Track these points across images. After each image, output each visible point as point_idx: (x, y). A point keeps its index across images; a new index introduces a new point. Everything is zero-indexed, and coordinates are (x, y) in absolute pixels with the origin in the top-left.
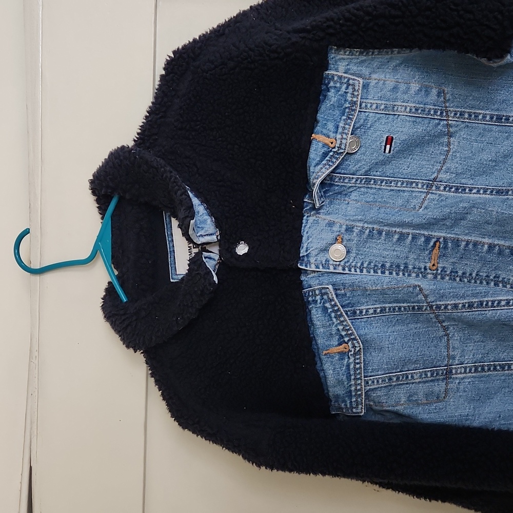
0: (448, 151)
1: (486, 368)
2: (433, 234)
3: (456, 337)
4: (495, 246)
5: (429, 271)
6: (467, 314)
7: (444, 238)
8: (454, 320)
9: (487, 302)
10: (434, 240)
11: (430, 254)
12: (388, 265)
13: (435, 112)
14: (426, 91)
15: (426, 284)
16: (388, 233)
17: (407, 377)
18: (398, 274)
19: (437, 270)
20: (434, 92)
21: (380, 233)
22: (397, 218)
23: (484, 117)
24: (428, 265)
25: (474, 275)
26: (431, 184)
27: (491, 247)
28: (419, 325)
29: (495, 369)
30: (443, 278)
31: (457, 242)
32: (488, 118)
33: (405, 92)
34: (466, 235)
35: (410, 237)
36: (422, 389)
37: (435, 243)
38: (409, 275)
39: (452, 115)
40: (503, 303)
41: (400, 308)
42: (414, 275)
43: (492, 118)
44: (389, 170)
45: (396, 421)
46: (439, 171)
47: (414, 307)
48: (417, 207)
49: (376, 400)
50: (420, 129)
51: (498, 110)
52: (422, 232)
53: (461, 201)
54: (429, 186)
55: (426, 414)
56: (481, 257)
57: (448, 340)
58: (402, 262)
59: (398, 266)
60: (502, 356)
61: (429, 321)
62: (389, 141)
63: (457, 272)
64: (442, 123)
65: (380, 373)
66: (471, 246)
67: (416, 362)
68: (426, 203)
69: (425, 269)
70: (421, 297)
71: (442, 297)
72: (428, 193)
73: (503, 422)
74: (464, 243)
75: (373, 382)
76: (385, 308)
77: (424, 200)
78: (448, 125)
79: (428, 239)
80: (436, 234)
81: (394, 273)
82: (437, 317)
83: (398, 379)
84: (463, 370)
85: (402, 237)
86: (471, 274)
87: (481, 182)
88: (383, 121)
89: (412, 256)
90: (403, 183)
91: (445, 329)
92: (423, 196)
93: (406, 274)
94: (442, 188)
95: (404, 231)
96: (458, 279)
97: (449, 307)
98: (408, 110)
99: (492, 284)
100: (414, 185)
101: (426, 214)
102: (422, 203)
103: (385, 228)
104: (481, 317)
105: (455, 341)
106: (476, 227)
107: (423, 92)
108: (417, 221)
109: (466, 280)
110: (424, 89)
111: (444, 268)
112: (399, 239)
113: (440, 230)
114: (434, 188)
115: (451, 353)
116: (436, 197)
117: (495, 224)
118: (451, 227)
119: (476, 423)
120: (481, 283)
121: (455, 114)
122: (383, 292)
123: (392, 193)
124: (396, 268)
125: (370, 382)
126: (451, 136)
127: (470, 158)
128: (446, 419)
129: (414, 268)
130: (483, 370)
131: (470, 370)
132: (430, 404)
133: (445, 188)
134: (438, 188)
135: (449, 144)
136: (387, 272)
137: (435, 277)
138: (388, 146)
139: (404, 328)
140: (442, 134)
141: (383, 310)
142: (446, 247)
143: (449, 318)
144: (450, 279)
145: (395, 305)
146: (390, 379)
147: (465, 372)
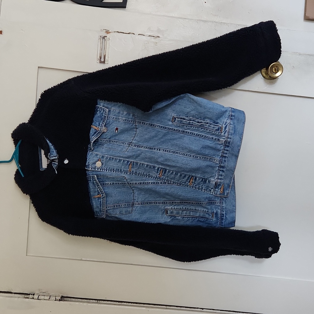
0: (136, 133)
1: (145, 203)
2: (130, 160)
3: (136, 193)
4: (149, 165)
5: (128, 172)
6: (139, 186)
7: (133, 162)
8: (135, 187)
9: (146, 183)
10: (130, 162)
11: (129, 166)
12: (115, 169)
13: (132, 121)
14: (129, 114)
15: (126, 176)
16: (115, 159)
17: (120, 206)
18: (118, 172)
19: (131, 171)
20: (131, 115)
21: (113, 159)
22: (119, 155)
23: (147, 124)
24: (128, 170)
25: (142, 174)
26: (130, 144)
27: (147, 165)
28: (125, 189)
29: (148, 204)
30: (132, 174)
31: (137, 163)
32: (148, 124)
33: (122, 114)
34: (140, 161)
35: (122, 161)
36: (124, 210)
37: (130, 163)
38: (122, 173)
39: (137, 122)
40: (150, 183)
41: (119, 183)
42: (123, 173)
43: (149, 125)
44: (117, 138)
45: (116, 220)
46: (133, 140)
47: (123, 183)
48: (125, 151)
49: (110, 213)
50: (127, 126)
51: (151, 122)
52: (126, 159)
53: (138, 150)
54: (129, 144)
55: (125, 218)
56: (144, 168)
57: (134, 194)
58: (120, 169)
59: (118, 170)
60: (150, 199)
61: (128, 187)
62: (117, 129)
63: (137, 173)
64: (134, 125)
65: (111, 204)
66: (141, 165)
67: (123, 201)
68: (128, 150)
69: (127, 171)
70: (125, 180)
71: (132, 181)
72: (129, 147)
73: (148, 220)
74: (139, 164)
75: (109, 207)
76: (114, 183)
77: (127, 149)
78: (136, 126)
79: (128, 162)
80: (131, 160)
81: (117, 172)
82: (130, 186)
83: (117, 206)
84: (138, 204)
85: (120, 161)
86: (141, 173)
87: (145, 144)
88: (115, 122)
89: (123, 167)
90: (121, 143)
91: (133, 190)
92: (127, 147)
93: (121, 173)
94: (133, 145)
95: (121, 159)
96: (137, 175)
97: (134, 184)
98: (123, 120)
99: (148, 177)
100: (125, 144)
101: (127, 154)
102: (127, 150)
103: (115, 157)
104: (143, 187)
105: (136, 195)
106: (143, 159)
107: (128, 115)
108: (125, 156)
109: (140, 175)
110: (128, 114)
111: (133, 171)
112: (119, 161)
113: (132, 159)
114: (131, 145)
115: (134, 198)
116: (131, 148)
117: (148, 159)
118: (135, 158)
119: (140, 221)
120: (144, 176)
121: (138, 122)
122: (113, 178)
123: (117, 145)
124: (117, 170)
125: (108, 207)
126: (137, 129)
127: (142, 136)
128: (131, 219)
129: (124, 171)
130: (144, 204)
131: (140, 204)
132: (127, 214)
133: (134, 146)
134: (132, 145)
135: (136, 131)
136: (115, 172)
137: (130, 174)
138: (116, 131)
139: (120, 190)
140: (134, 128)
141: (113, 183)
142: (133, 165)
143: (134, 187)
144: (135, 175)
145: (117, 182)
146: (114, 206)
147: (138, 205)
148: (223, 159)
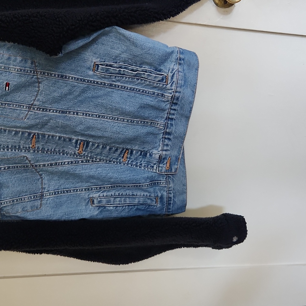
0: (39, 90)
1: (60, 192)
2: (32, 131)
3: (46, 178)
4: (62, 137)
5: (31, 149)
6: (50, 169)
7: (38, 133)
8: (44, 171)
9: (59, 163)
10: (32, 134)
11: (31, 141)
12: (10, 146)
13: (31, 71)
14: (25, 61)
15: (29, 156)
16: (9, 131)
17: (22, 200)
18: (15, 151)
19: (35, 148)
20: (29, 62)
21: (5, 131)
22: (14, 124)
23: (55, 75)
24: (30, 146)
25: (53, 150)
26: (30, 107)
27: (60, 138)
28: (28, 174)
29: (64, 193)
30: (38, 152)
31: (44, 135)
32: (57, 76)
33: (14, 61)
34: (48, 132)
35: (21, 132)
36: (29, 205)
37: (33, 136)
38: (21, 151)
39: (39, 73)
40: (66, 163)
41: (17, 167)
42: (23, 151)
43: (58, 76)
44: (9, 98)
45: (17, 219)
46: (34, 100)
47: (24, 166)
48: (24, 118)
49: (6, 211)
50: (23, 79)
51: (61, 72)
52: (26, 130)
53: (45, 116)
54: (30, 108)
55: (31, 216)
56: (56, 142)
57: (42, 180)
58: (17, 145)
59: (15, 147)
60: (67, 186)
61: (32, 172)
62: (7, 85)
63: (45, 149)
64: (34, 77)
65: (8, 198)
66: (50, 137)
67: (26, 192)
68: (28, 116)
69: (29, 147)
70: (27, 161)
71: (38, 161)
72: (29, 111)
73: (67, 217)
74: (47, 136)
75: (5, 203)
76: (10, 167)
77: (27, 114)
78: (38, 78)
79: (30, 134)
80: (33, 131)
81: (13, 150)
82: (36, 170)
83: (17, 200)
84: (49, 194)
85: (17, 133)
86: (51, 150)
87: (55, 106)
88: (4, 74)
89: (22, 142)
90: (16, 106)
91: (41, 175)
92: (27, 112)
93: (20, 150)
94: (36, 109)
95: (17, 130)
96: (45, 152)
97: (41, 166)
98: (16, 70)
99: (62, 154)
100: (22, 107)
101: (28, 122)
102: (26, 116)
103: (8, 128)
104: (56, 170)
105: (45, 181)
106: (52, 128)
107: (24, 62)
108: (24, 125)
109: (49, 153)
110: (24, 60)
111: (38, 147)
112: (15, 134)
113: (36, 129)
114: (32, 109)
115: (44, 186)
116: (33, 113)
117: (61, 128)
118: (41, 128)
119: (54, 219)
120: (56, 154)
121: (41, 73)
122: (8, 160)
123: (11, 110)
124: (14, 147)
125: (3, 203)
126: (39, 83)
127: (49, 95)
128: (41, 218)
129: (23, 147)
130: (58, 193)
131: (52, 194)
132: (33, 211)
133: (37, 109)
134: (34, 109)
135: (39, 87)
136: (10, 150)
137: (34, 151)
138: (7, 87)
139: (20, 176)
140: (35, 82)
141: (9, 168)
142: (38, 138)
143: (42, 171)
144: (42, 152)
145: (15, 165)
146: (13, 201)
147: (50, 195)
148: (169, 122)
